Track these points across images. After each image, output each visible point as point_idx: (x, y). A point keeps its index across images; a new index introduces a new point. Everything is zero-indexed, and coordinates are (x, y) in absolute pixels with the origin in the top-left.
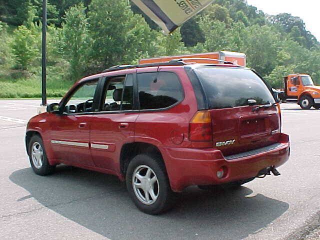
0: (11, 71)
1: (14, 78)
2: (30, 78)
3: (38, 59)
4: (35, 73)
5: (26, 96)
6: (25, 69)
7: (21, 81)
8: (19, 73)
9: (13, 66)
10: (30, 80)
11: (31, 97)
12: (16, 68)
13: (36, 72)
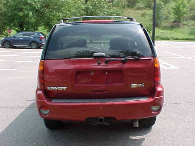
0: (171, 23)
1: (172, 28)
2: (182, 28)
3: (189, 16)
4: (185, 25)
5: (177, 39)
6: (180, 22)
7: (176, 30)
8: (176, 25)
9: (173, 20)
10: (182, 29)
11: (180, 40)
12: (175, 22)
13: (187, 24)
